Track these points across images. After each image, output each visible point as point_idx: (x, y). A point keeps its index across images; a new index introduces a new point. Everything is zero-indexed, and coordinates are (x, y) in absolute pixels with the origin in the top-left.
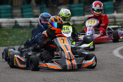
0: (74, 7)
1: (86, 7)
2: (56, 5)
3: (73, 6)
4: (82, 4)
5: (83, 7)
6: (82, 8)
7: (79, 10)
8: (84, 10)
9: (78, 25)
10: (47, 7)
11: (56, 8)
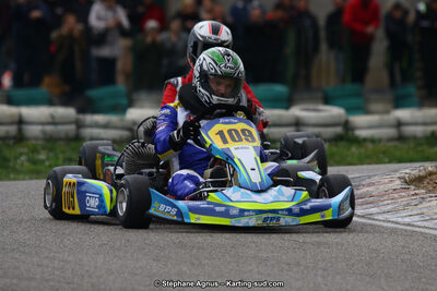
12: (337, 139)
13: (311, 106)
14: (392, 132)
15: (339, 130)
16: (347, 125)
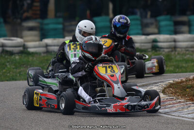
0: (48, 24)
1: (67, 24)
2: (19, 21)
3: (46, 21)
4: (61, 20)
5: (63, 24)
6: (60, 26)
7: (55, 29)
8: (64, 29)
9: (53, 53)
10: (6, 22)
11: (20, 24)
12: (21, 53)
13: (8, 38)
14: (44, 49)
15: (21, 49)
16: (24, 46)
